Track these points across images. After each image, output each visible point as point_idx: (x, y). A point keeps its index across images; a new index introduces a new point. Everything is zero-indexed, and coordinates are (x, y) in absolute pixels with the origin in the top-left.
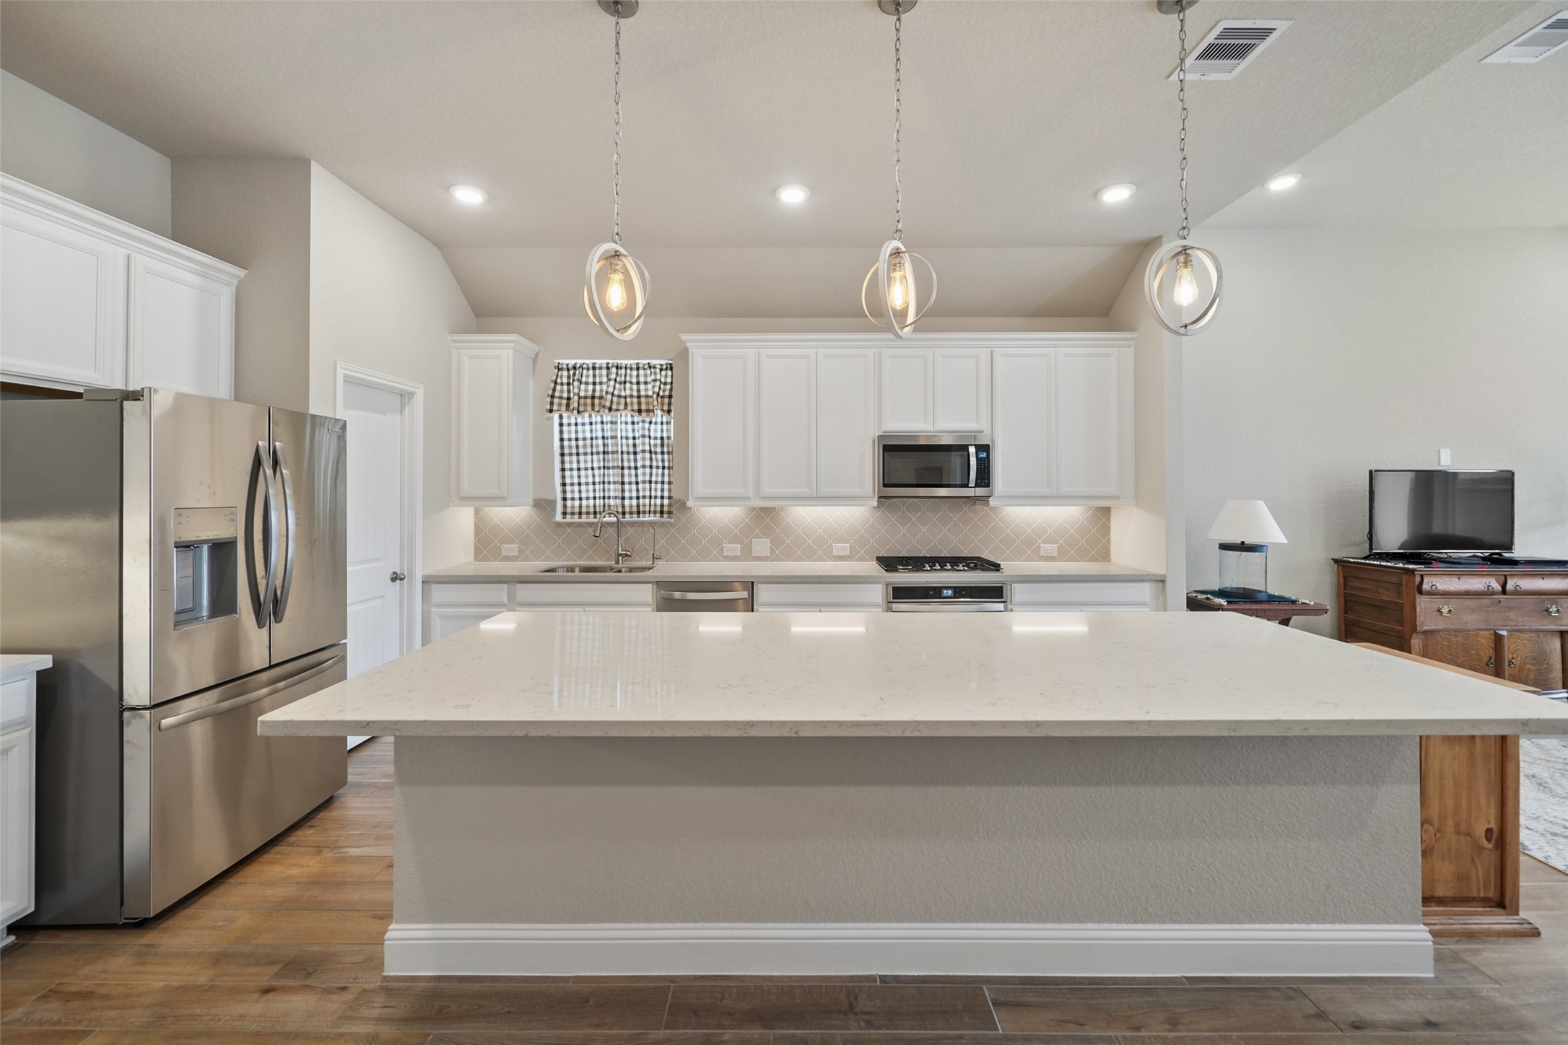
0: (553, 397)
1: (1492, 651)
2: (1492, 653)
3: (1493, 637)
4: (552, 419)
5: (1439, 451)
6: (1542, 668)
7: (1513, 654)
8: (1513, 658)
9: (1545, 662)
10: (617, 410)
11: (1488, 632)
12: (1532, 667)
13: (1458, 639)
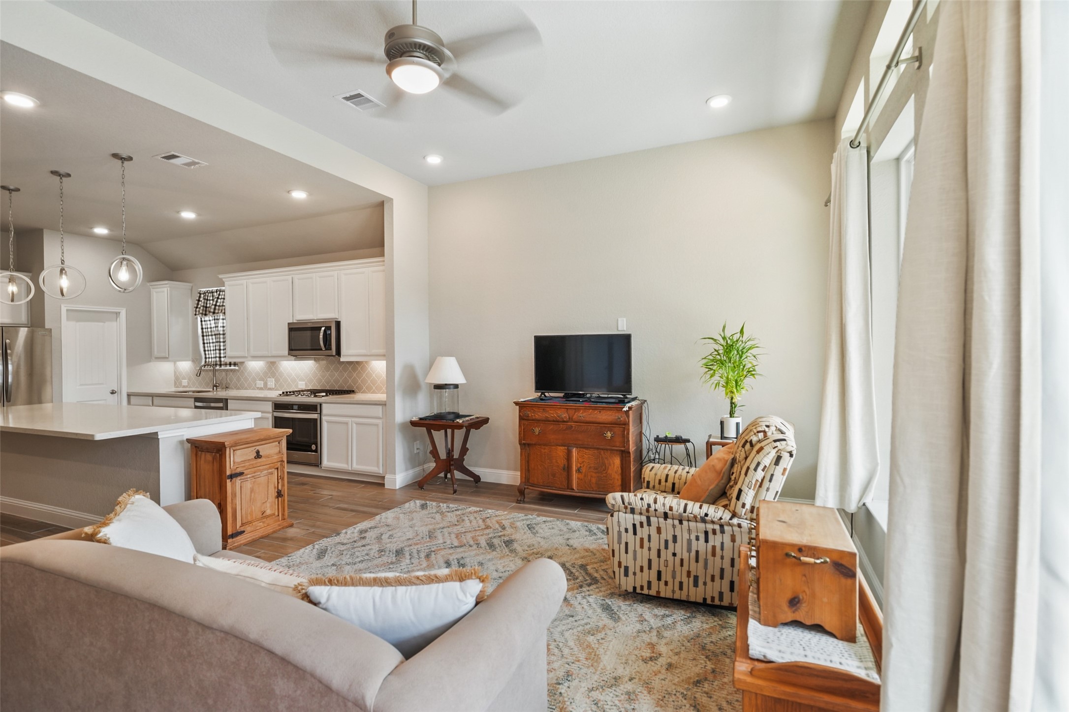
0: (197, 308)
1: (565, 460)
2: (565, 462)
3: (566, 451)
4: (197, 318)
5: (618, 320)
6: (602, 476)
7: (580, 464)
8: (581, 467)
9: (605, 472)
10: (218, 313)
11: (563, 448)
12: (594, 475)
13: (546, 450)
